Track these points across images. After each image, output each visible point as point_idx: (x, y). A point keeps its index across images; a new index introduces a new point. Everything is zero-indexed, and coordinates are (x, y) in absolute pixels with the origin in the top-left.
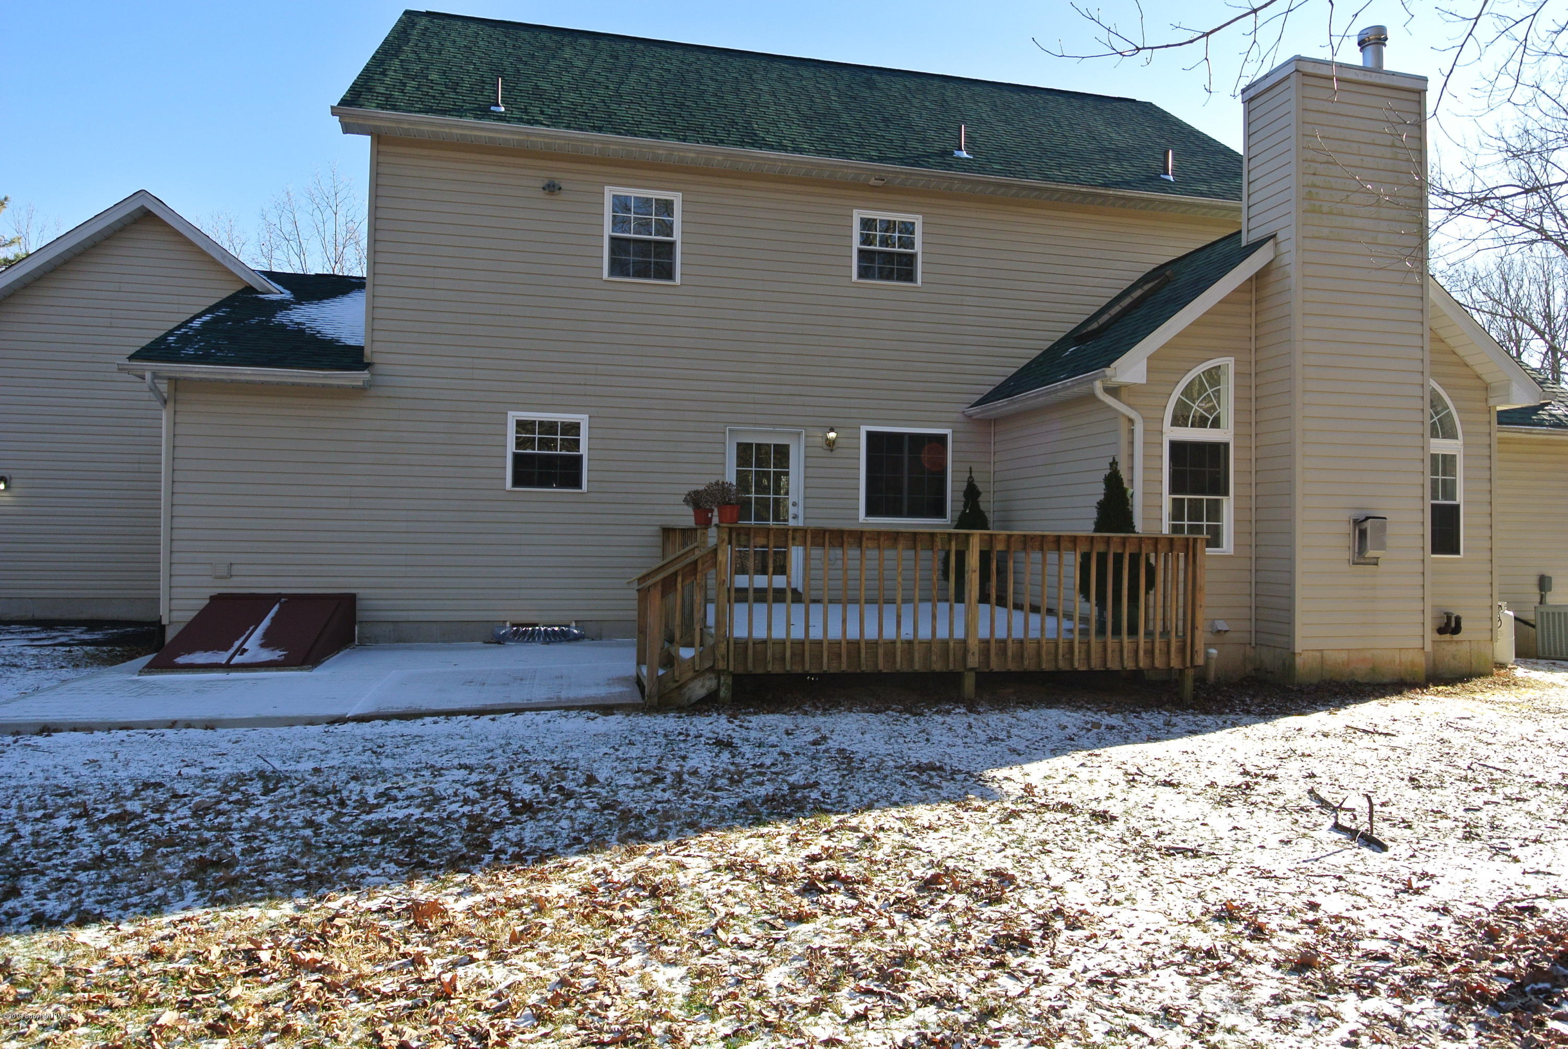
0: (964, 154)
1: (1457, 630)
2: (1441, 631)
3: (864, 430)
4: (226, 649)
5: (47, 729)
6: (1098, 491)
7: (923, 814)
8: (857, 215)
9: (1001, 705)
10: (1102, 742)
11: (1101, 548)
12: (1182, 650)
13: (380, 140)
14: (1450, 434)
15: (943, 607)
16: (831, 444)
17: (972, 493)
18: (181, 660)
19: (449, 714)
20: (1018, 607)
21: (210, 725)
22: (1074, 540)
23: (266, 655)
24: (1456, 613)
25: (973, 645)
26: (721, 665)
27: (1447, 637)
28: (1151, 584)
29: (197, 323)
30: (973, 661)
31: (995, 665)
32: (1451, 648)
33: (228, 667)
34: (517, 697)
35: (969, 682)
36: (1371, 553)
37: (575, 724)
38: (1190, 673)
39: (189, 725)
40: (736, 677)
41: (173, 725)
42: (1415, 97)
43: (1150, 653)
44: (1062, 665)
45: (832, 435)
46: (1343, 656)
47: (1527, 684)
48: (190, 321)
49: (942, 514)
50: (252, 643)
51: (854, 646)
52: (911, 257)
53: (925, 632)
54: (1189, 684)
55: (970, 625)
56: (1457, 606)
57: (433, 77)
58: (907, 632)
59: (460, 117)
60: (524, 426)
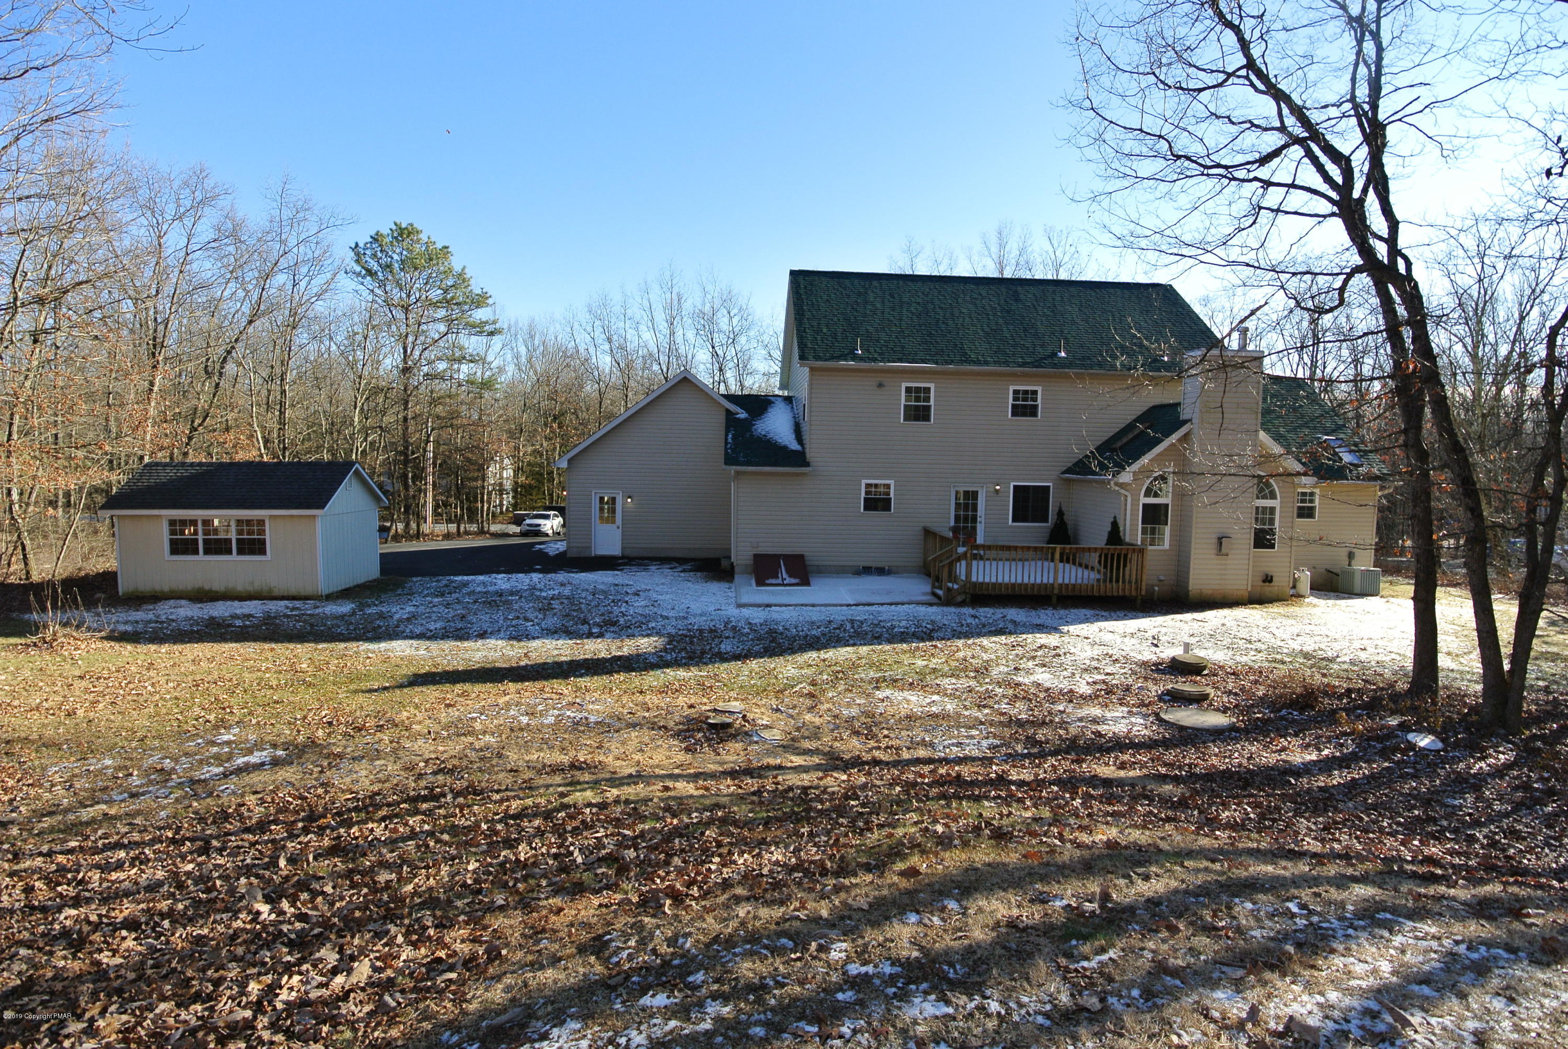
0: (1063, 354)
1: (1271, 581)
2: (1264, 581)
3: (1012, 484)
4: (779, 578)
5: (768, 605)
6: (1108, 528)
7: (1038, 635)
8: (1011, 389)
9: (1065, 607)
10: (1098, 620)
11: (1106, 551)
12: (1137, 589)
13: (812, 369)
14: (1273, 496)
15: (1046, 564)
16: (997, 491)
17: (1060, 513)
19: (882, 604)
20: (1080, 565)
21: (813, 606)
22: (1096, 549)
23: (794, 581)
24: (1271, 574)
25: (1056, 586)
26: (968, 591)
27: (1267, 584)
28: (1125, 566)
29: (730, 440)
30: (1056, 591)
31: (1064, 592)
32: (1269, 589)
33: (785, 585)
34: (897, 600)
35: (1054, 600)
36: (1224, 550)
37: (922, 609)
38: (1140, 597)
39: (806, 605)
40: (972, 595)
41: (802, 605)
42: (1258, 360)
43: (1124, 590)
44: (1089, 593)
45: (998, 487)
46: (1211, 592)
47: (1310, 604)
48: (726, 439)
49: (1046, 521)
50: (785, 576)
51: (1013, 585)
52: (1036, 407)
53: (1039, 581)
54: (1139, 602)
55: (1055, 578)
56: (1271, 571)
57: (825, 330)
58: (1032, 581)
59: (846, 360)
60: (868, 486)
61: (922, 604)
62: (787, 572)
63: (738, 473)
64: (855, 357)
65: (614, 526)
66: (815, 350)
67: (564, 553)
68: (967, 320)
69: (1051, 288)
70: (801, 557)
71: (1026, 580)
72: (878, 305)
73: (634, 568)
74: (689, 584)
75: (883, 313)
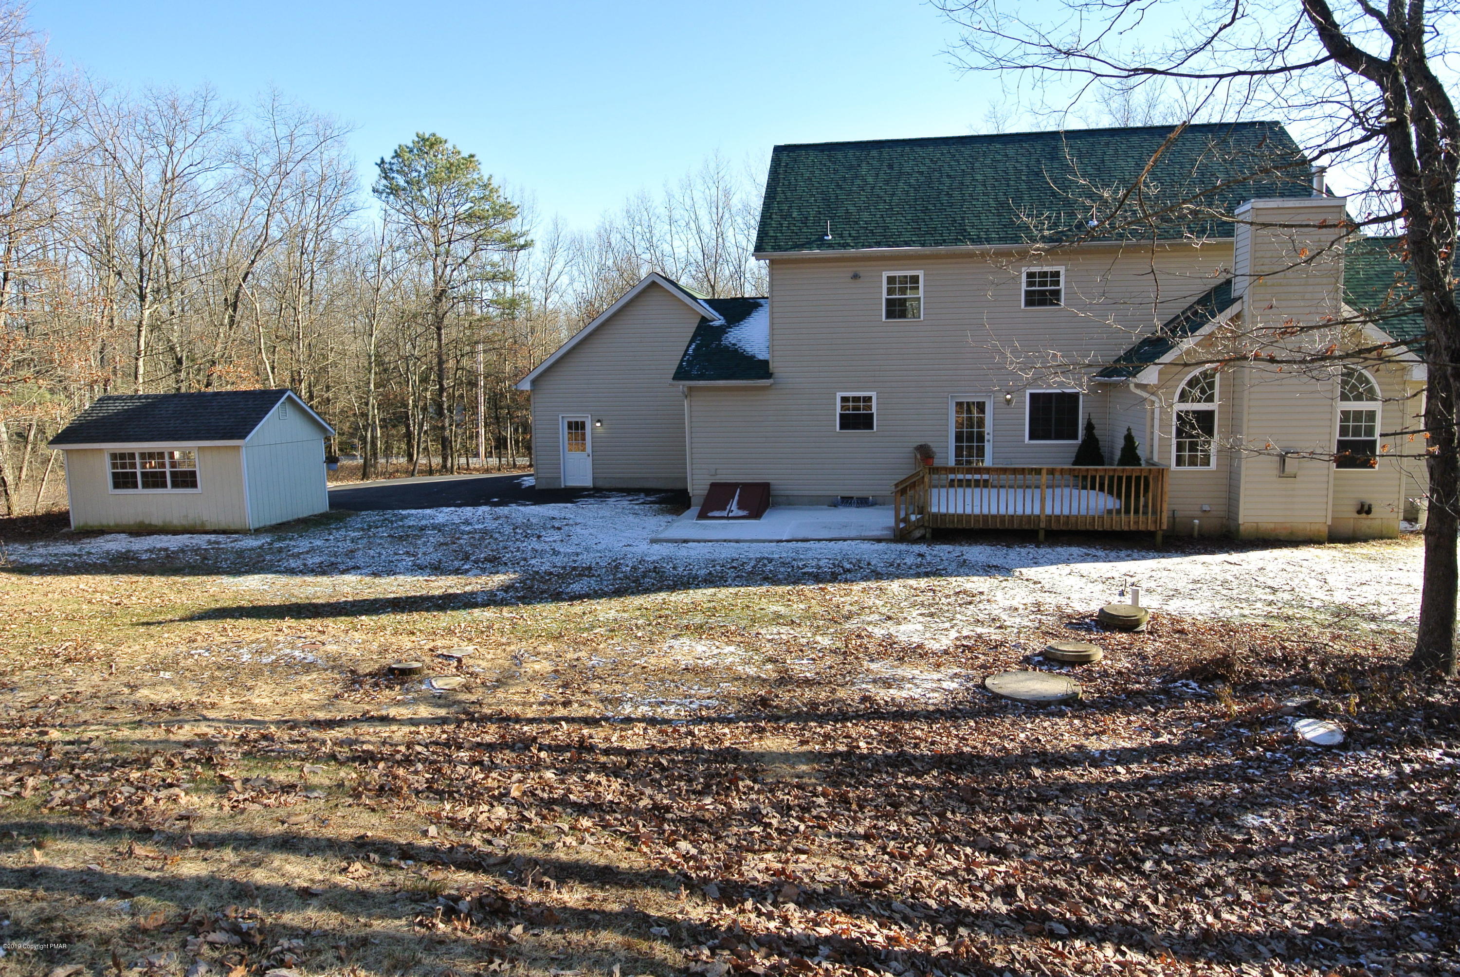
0: (1096, 223)
1: (1369, 512)
2: (1359, 512)
3: (1028, 392)
4: (725, 509)
5: (686, 541)
8: (1025, 271)
12: (1156, 522)
13: (772, 262)
14: (1371, 398)
16: (1008, 402)
17: (1090, 427)
18: (710, 514)
19: (819, 540)
21: (737, 541)
23: (741, 513)
24: (1369, 502)
25: (1043, 518)
26: (926, 524)
27: (1364, 515)
29: (690, 352)
30: (1043, 525)
31: (1054, 526)
32: (1368, 522)
33: (728, 518)
34: (844, 535)
35: (1042, 535)
36: (1289, 471)
37: (866, 546)
40: (933, 529)
41: (725, 541)
42: (1338, 210)
44: (1089, 527)
45: (1009, 397)
46: (1272, 526)
48: (687, 350)
49: (1076, 438)
50: (734, 507)
51: (985, 517)
52: (1057, 293)
53: (1020, 512)
54: (1159, 538)
55: (1043, 508)
56: (1368, 498)
57: (795, 214)
58: (1011, 511)
59: (810, 249)
60: (844, 399)
61: (873, 540)
62: (739, 503)
63: (690, 389)
64: (821, 243)
65: (585, 454)
66: (776, 238)
67: (533, 486)
68: (980, 188)
69: (1104, 139)
70: (765, 487)
71: (1002, 511)
72: (870, 180)
73: (592, 500)
74: (631, 518)
75: (873, 188)
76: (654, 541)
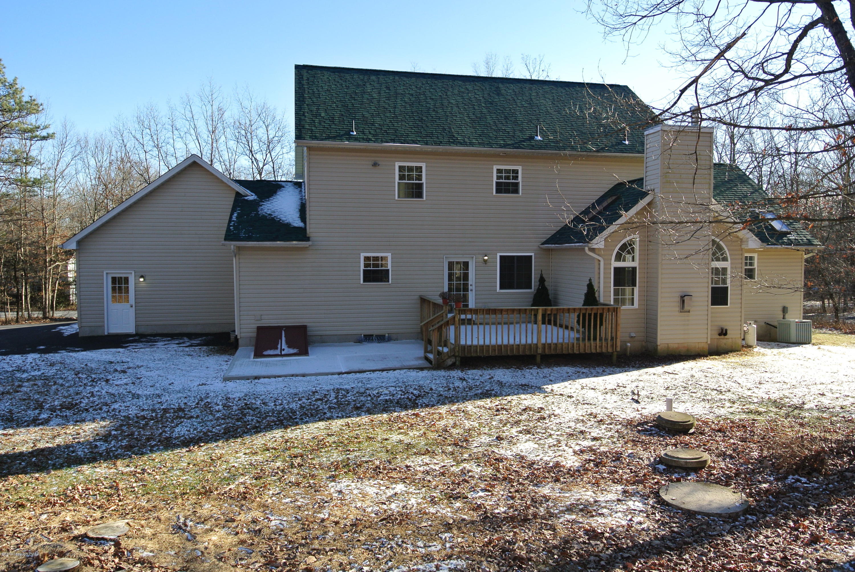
0: (539, 138)
1: (726, 334)
2: (720, 335)
3: (498, 255)
4: (277, 348)
5: (257, 378)
6: (585, 290)
8: (495, 168)
9: (549, 365)
10: (579, 377)
11: (584, 312)
12: (612, 346)
13: (310, 149)
14: (725, 259)
15: (530, 326)
16: (485, 261)
17: (542, 280)
18: (265, 353)
19: (374, 371)
20: (561, 326)
21: (304, 375)
22: (574, 310)
23: (292, 351)
24: (725, 328)
25: (540, 346)
26: (457, 354)
27: (722, 337)
28: (601, 324)
29: (234, 218)
30: (540, 351)
31: (547, 352)
32: (725, 341)
33: (281, 355)
34: (390, 366)
35: (538, 358)
36: (686, 308)
37: (413, 374)
38: (615, 353)
39: (297, 376)
40: (462, 358)
41: (293, 376)
42: (709, 135)
43: (601, 347)
44: (570, 352)
45: (486, 258)
46: (676, 346)
47: (759, 353)
48: (231, 217)
49: (530, 288)
50: (284, 346)
51: (500, 346)
52: (517, 184)
53: (523, 342)
54: (615, 357)
55: (539, 339)
56: (726, 325)
57: (323, 115)
58: (517, 342)
59: (341, 140)
60: (367, 259)
61: (414, 369)
62: (287, 342)
63: (239, 248)
64: (350, 138)
65: (128, 305)
66: (312, 131)
67: (77, 334)
68: (455, 109)
69: (528, 86)
70: (303, 329)
71: (512, 342)
72: (375, 95)
73: (140, 345)
74: (188, 359)
75: (379, 101)
76: (226, 379)
